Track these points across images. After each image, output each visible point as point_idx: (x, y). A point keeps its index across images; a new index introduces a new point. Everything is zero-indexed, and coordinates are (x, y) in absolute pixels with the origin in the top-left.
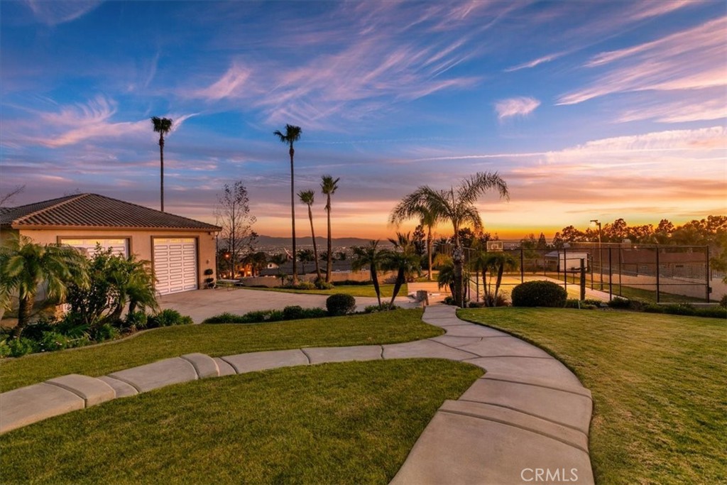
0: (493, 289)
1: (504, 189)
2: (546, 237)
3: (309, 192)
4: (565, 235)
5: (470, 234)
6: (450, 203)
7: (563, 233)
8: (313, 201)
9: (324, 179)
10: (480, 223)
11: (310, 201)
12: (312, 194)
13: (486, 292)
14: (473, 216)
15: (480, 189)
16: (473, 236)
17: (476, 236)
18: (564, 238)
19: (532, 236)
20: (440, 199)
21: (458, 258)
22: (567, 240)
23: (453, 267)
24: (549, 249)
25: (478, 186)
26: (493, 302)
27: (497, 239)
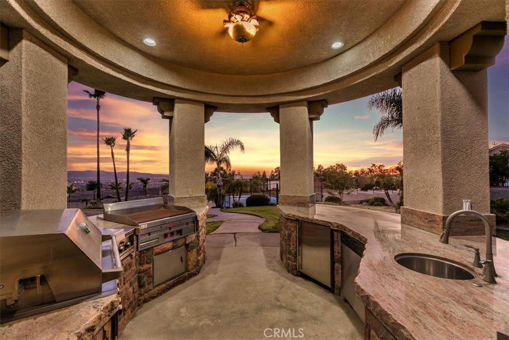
0: (237, 199)
1: (242, 148)
2: (266, 173)
3: (112, 138)
4: (276, 172)
5: (223, 170)
6: (216, 153)
7: (275, 171)
8: (115, 144)
9: (126, 130)
10: (230, 165)
11: (112, 144)
12: (115, 140)
13: (234, 201)
14: (227, 161)
15: (231, 147)
16: (225, 172)
17: (227, 172)
18: (275, 174)
19: (259, 173)
20: (210, 151)
21: (220, 184)
22: (277, 175)
23: (217, 189)
24: (267, 180)
25: (230, 145)
26: (237, 205)
27: (239, 173)
